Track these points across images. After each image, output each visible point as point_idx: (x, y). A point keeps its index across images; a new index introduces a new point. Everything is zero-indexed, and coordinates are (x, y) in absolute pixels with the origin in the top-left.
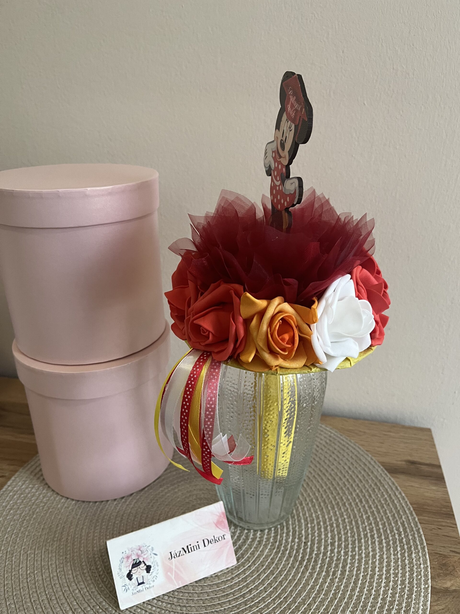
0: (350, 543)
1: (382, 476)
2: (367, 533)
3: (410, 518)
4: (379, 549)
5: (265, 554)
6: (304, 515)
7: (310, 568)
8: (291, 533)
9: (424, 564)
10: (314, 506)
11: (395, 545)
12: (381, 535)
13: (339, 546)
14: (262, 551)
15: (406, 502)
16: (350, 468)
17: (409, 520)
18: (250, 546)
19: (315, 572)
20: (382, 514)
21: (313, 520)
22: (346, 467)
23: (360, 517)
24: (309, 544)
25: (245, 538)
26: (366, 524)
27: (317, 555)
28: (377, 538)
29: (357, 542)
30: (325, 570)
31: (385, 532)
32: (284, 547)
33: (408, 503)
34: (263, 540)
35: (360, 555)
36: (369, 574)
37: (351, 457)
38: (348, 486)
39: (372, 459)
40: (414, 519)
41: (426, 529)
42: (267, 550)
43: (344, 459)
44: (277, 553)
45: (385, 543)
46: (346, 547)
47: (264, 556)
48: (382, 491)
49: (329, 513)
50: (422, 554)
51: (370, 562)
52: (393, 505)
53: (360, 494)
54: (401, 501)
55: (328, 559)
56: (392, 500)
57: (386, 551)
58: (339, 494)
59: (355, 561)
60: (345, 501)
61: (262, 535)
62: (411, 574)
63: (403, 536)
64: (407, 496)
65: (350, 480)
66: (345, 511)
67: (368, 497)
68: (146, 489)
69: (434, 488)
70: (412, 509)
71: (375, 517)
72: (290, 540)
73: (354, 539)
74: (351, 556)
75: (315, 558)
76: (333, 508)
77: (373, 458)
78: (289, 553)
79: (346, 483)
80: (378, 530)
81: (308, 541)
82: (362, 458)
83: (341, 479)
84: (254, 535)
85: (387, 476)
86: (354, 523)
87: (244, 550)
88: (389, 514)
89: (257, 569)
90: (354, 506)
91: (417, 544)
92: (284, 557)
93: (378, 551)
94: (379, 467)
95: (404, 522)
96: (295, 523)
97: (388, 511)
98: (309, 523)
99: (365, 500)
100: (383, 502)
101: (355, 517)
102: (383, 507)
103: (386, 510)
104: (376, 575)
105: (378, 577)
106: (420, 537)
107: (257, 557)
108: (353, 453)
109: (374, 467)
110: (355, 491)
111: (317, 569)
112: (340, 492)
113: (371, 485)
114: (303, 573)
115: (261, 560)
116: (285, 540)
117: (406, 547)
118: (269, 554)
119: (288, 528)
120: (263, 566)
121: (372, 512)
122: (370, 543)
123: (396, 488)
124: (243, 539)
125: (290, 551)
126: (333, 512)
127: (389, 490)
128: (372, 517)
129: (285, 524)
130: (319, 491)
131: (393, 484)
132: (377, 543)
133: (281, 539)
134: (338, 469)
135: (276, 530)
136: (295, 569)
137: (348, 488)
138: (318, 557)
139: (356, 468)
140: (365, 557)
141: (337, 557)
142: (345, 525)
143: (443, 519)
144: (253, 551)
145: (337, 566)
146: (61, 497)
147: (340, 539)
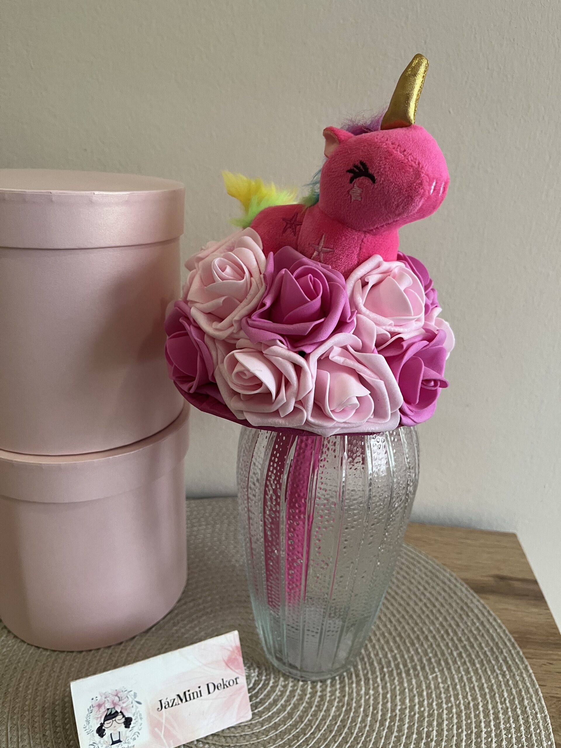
0: (442, 690)
1: (468, 598)
2: (462, 676)
3: (513, 652)
4: (480, 696)
5: (332, 713)
6: (377, 655)
7: (395, 730)
8: (362, 683)
9: (541, 714)
10: (387, 642)
11: (501, 690)
12: (480, 677)
13: (429, 696)
14: (328, 710)
15: (504, 631)
16: (426, 589)
17: (512, 655)
18: (310, 704)
19: (403, 735)
20: (477, 649)
21: (389, 662)
22: (420, 587)
23: (449, 654)
24: (389, 696)
25: (300, 693)
26: (459, 663)
27: (402, 711)
28: (476, 681)
29: (451, 689)
30: (415, 731)
31: (485, 673)
32: (355, 702)
33: (507, 632)
34: (326, 695)
35: (458, 706)
36: (474, 731)
37: (425, 574)
38: (427, 612)
39: (452, 576)
40: (518, 653)
41: (534, 665)
42: (334, 709)
43: (416, 576)
44: (348, 712)
45: (487, 688)
46: (439, 697)
47: (330, 718)
48: (472, 617)
49: (408, 651)
50: (536, 699)
51: (472, 715)
52: (488, 636)
53: (444, 623)
54: (498, 630)
55: (417, 716)
56: (486, 629)
57: (490, 698)
58: (417, 624)
59: (453, 716)
60: (426, 633)
61: (324, 687)
62: (527, 728)
63: (508, 677)
64: (503, 623)
65: (428, 605)
66: (429, 648)
67: (455, 627)
68: (154, 629)
69: (535, 610)
70: (513, 640)
71: (468, 653)
72: (363, 692)
73: (446, 685)
74: (446, 709)
75: (399, 715)
76: (413, 644)
77: (453, 573)
78: (364, 711)
79: (424, 609)
80: (476, 671)
81: (387, 693)
82: (438, 574)
83: (416, 604)
84: (313, 687)
85: (474, 597)
86: (443, 663)
87: (302, 711)
88: (486, 649)
89: (324, 737)
90: (439, 639)
91: (527, 686)
92: (359, 716)
93: (480, 699)
94: (462, 585)
95: (506, 658)
96: (366, 668)
97: (483, 645)
98: (385, 666)
99: (452, 632)
100: (475, 632)
101: (443, 654)
102: (476, 639)
103: (480, 644)
104: (483, 733)
105: (486, 736)
106: (530, 676)
107: (321, 719)
108: (427, 568)
109: (456, 586)
110: (437, 619)
111: (404, 730)
112: (418, 621)
113: (456, 611)
114: (387, 738)
115: (327, 724)
116: (356, 693)
117: (514, 691)
118: (338, 713)
119: (357, 676)
120: (331, 732)
121: (464, 647)
122: (468, 689)
123: (488, 612)
124: (299, 695)
125: (364, 708)
126: (413, 650)
127: (480, 615)
128: (465, 653)
129: (352, 670)
130: (391, 622)
131: (485, 608)
132: (477, 689)
133: (350, 691)
134: (410, 590)
135: (342, 679)
136: (375, 734)
137: (428, 616)
138: (404, 714)
139: (433, 587)
140: (465, 708)
141: (429, 711)
142: (432, 666)
143: (553, 651)
144: (313, 711)
145: (430, 724)
146: (28, 646)
147: (428, 687)
